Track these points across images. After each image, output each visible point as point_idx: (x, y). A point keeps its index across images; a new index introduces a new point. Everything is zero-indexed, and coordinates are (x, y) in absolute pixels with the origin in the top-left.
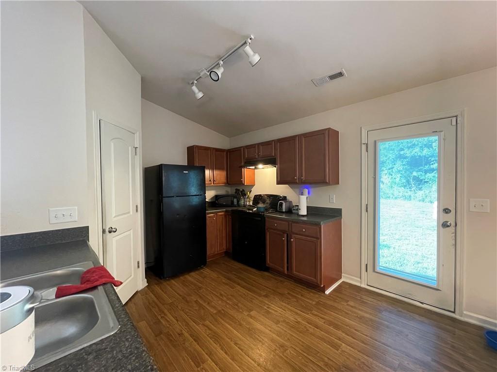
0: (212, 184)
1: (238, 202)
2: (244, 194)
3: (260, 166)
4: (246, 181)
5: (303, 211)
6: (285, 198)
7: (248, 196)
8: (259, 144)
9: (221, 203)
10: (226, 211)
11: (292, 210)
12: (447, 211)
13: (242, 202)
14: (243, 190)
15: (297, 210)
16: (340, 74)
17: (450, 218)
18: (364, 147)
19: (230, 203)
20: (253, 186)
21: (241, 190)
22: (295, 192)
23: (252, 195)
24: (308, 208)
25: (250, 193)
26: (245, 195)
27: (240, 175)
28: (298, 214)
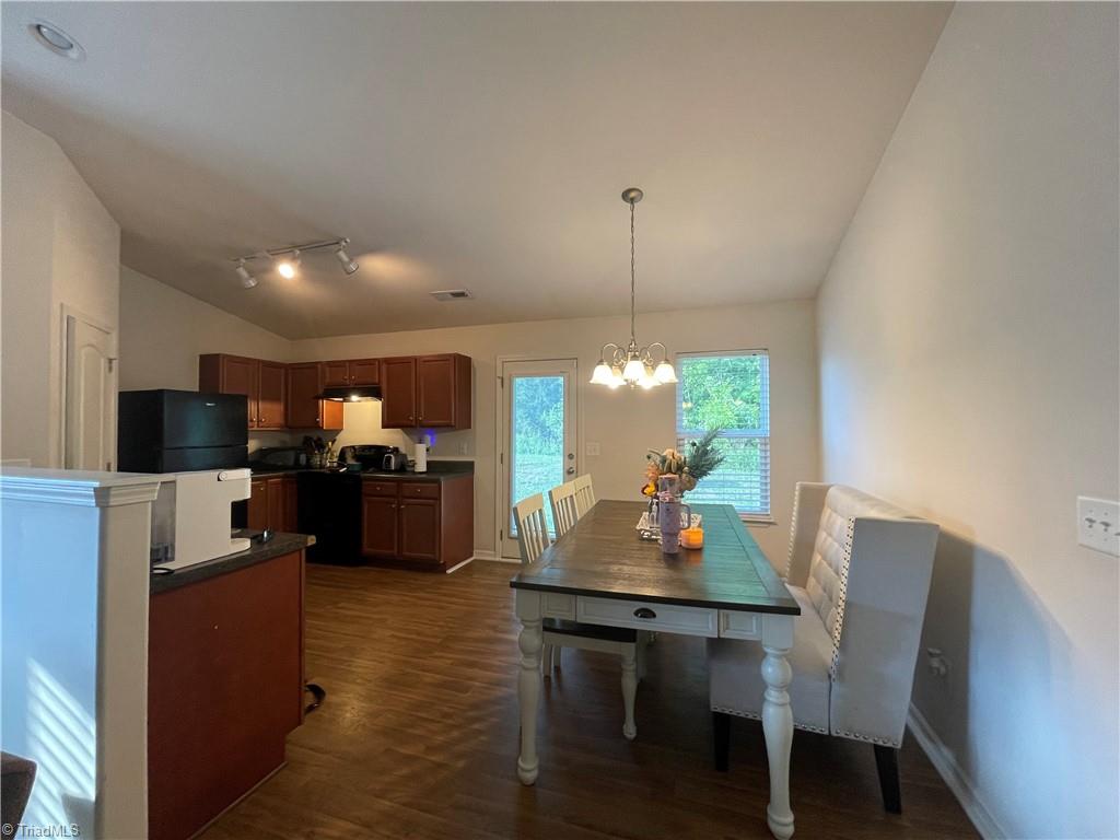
0: (255, 428)
1: (308, 460)
2: (321, 446)
3: (354, 398)
4: (326, 421)
5: (421, 467)
6: (396, 450)
7: (330, 449)
8: (351, 361)
9: (272, 462)
10: (286, 476)
11: (405, 466)
12: (571, 456)
13: (316, 460)
14: (320, 439)
15: (413, 466)
16: (462, 295)
17: (572, 463)
18: (499, 381)
19: (291, 462)
20: (338, 431)
21: (315, 438)
22: (412, 439)
23: (337, 448)
24: (428, 463)
25: (333, 443)
26: (324, 447)
27: (316, 412)
28: (414, 473)
